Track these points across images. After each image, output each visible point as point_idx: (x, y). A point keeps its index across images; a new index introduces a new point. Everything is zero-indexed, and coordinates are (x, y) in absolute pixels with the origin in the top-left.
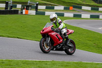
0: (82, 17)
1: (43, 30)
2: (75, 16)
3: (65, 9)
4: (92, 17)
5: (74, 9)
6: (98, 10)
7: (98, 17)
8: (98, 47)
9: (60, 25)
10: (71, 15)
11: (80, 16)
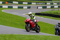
0: (13, 8)
1: (26, 20)
2: (9, 7)
3: (3, 3)
4: (19, 8)
5: (8, 3)
6: (22, 3)
7: (22, 8)
8: (23, 25)
9: (34, 17)
10: (7, 7)
11: (12, 7)
